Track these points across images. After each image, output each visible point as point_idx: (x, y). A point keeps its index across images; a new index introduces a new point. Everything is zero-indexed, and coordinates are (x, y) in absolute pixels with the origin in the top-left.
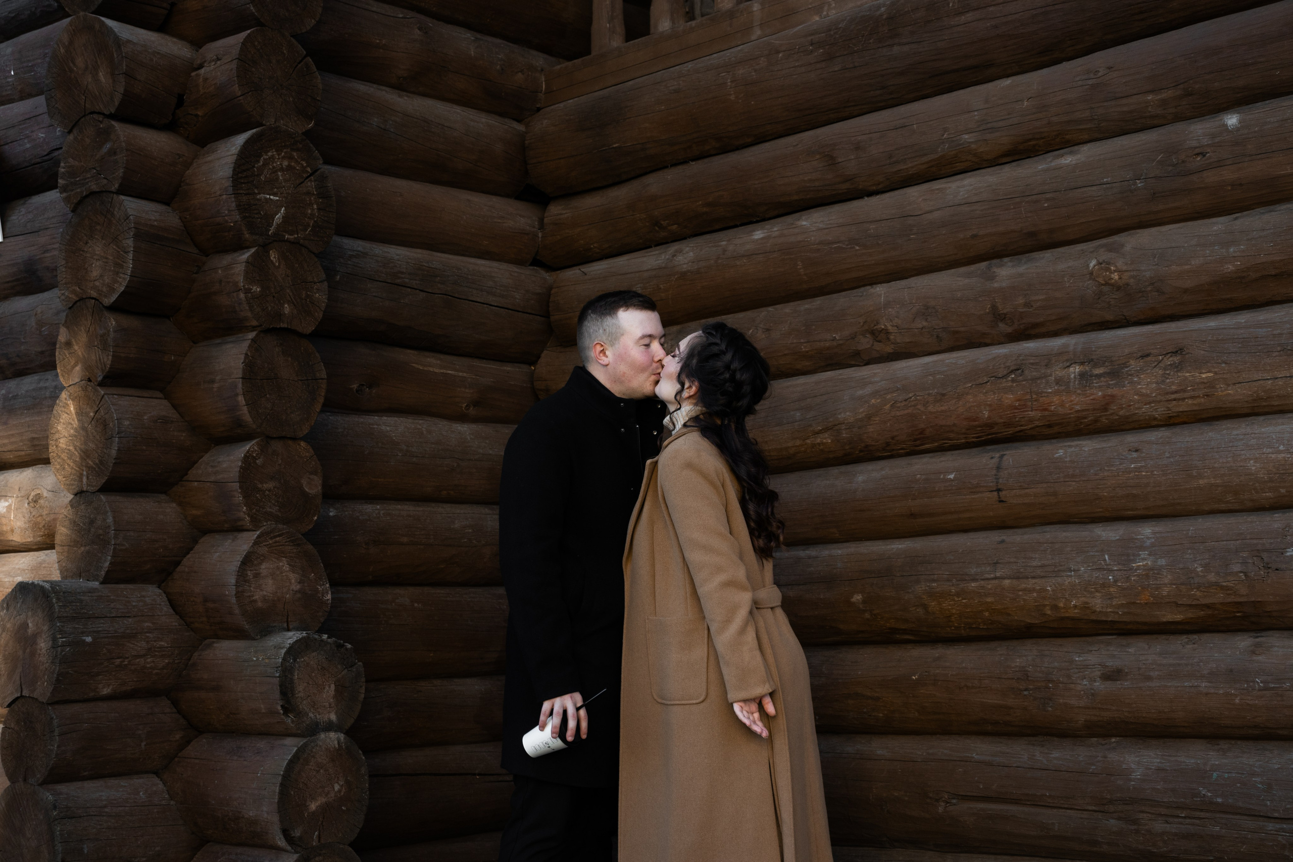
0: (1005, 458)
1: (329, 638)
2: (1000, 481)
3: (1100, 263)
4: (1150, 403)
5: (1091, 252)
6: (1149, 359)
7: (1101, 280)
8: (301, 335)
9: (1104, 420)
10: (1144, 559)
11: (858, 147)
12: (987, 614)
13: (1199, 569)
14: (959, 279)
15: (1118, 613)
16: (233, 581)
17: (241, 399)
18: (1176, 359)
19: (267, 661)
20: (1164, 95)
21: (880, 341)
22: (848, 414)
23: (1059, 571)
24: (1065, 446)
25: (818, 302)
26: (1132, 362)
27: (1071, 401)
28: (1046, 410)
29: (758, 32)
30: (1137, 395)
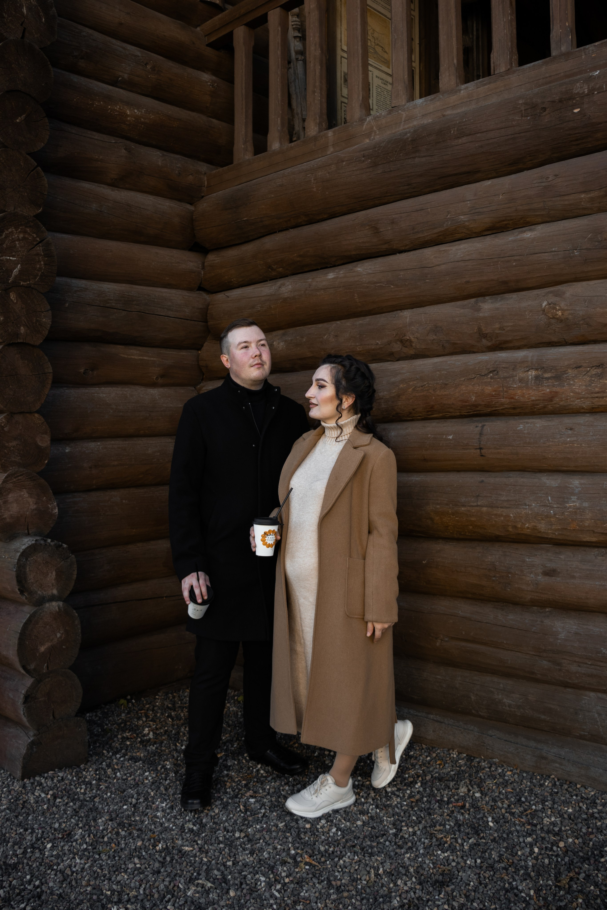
0: (485, 428)
1: (51, 541)
2: (482, 443)
3: (549, 304)
4: (580, 398)
5: (544, 296)
6: (581, 369)
7: (550, 315)
8: (33, 346)
9: (550, 407)
10: (574, 502)
11: (393, 222)
14: (457, 309)
15: (555, 534)
18: (599, 371)
19: (9, 559)
20: (592, 195)
21: (406, 347)
22: (385, 393)
23: (518, 505)
24: (524, 422)
25: (368, 320)
26: (570, 371)
27: (529, 394)
28: (512, 398)
29: (331, 149)
30: (572, 392)
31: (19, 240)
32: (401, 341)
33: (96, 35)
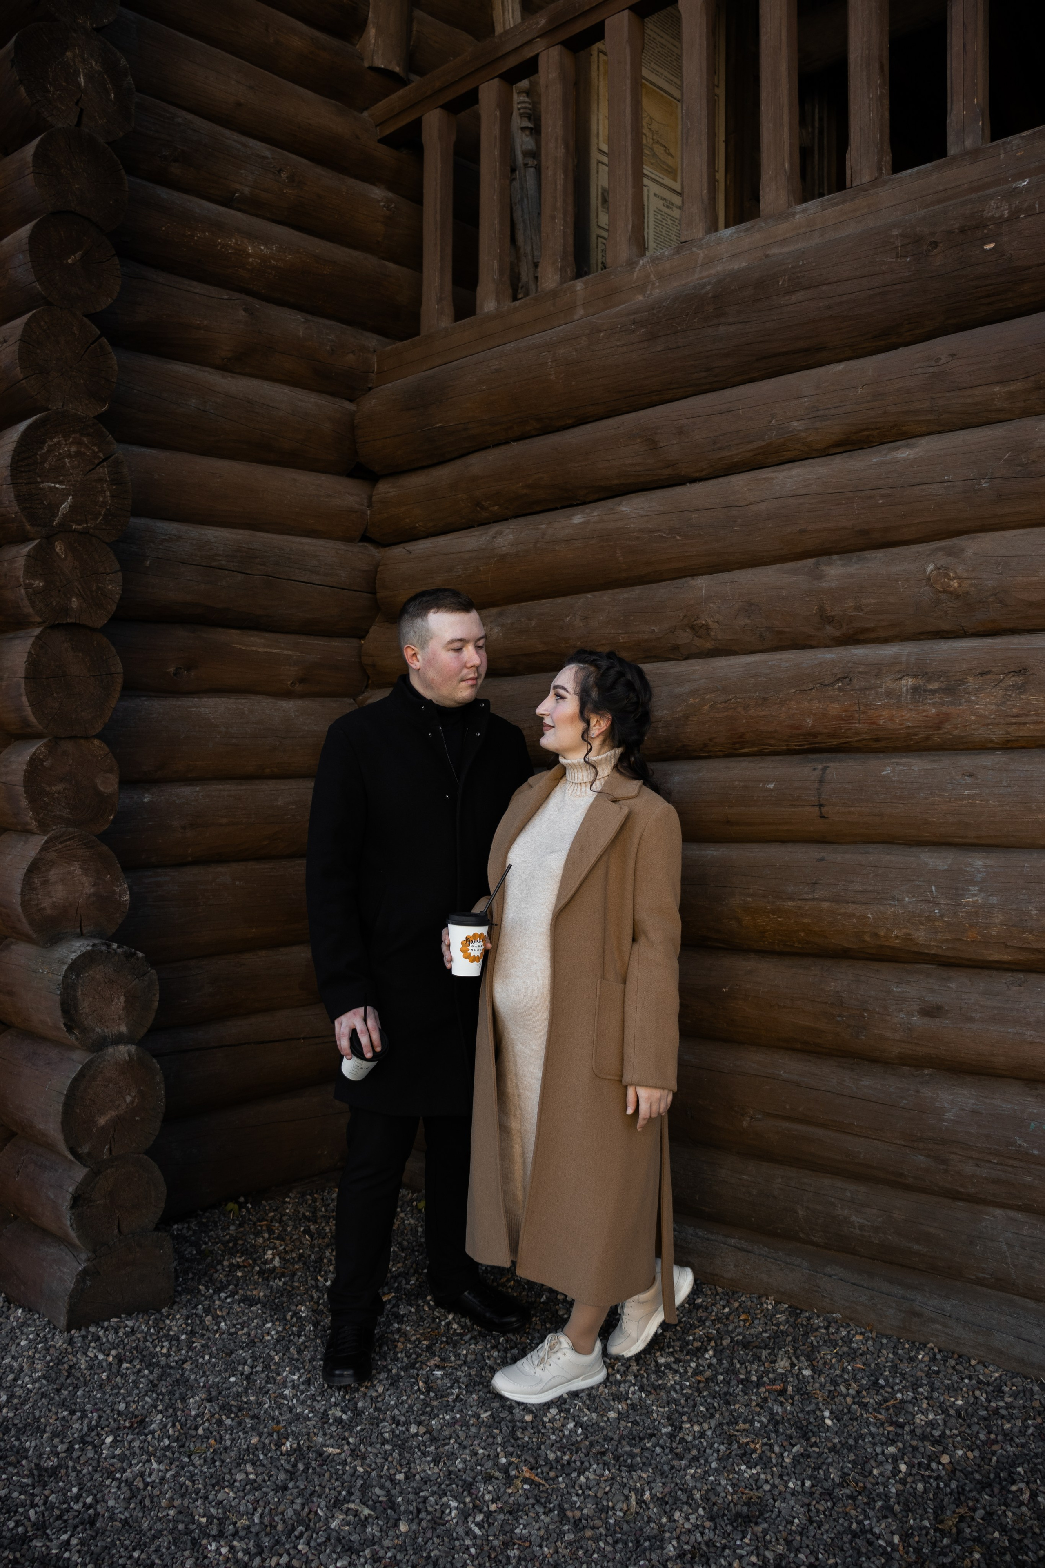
0: (828, 771)
1: (118, 947)
2: (823, 795)
3: (937, 568)
4: (988, 725)
5: (929, 555)
6: (989, 676)
7: (939, 587)
8: (93, 630)
9: (936, 738)
10: (974, 895)
11: (681, 432)
12: (803, 934)
13: (1034, 912)
14: (785, 575)
15: (941, 947)
16: (18, 889)
17: (24, 699)
18: (1019, 680)
19: (50, 975)
20: (1012, 387)
21: (700, 637)
22: (665, 711)
23: (881, 898)
24: (893, 763)
25: (638, 592)
26: (970, 679)
27: (902, 716)
28: (874, 723)
29: (581, 312)
30: (974, 715)
31: (69, 456)
32: (692, 627)
33: (199, 122)
